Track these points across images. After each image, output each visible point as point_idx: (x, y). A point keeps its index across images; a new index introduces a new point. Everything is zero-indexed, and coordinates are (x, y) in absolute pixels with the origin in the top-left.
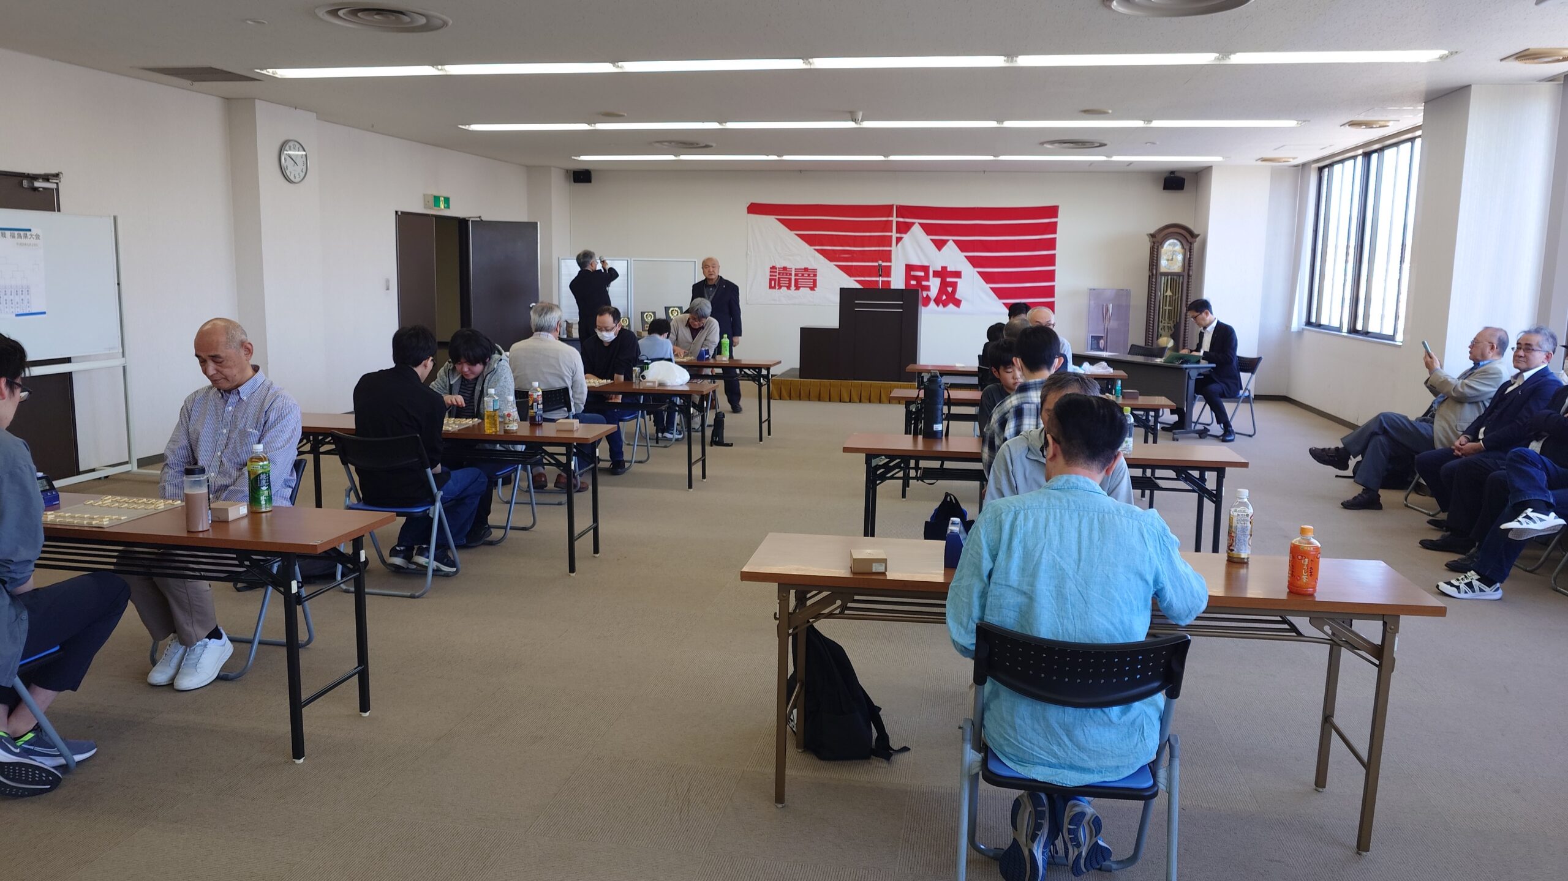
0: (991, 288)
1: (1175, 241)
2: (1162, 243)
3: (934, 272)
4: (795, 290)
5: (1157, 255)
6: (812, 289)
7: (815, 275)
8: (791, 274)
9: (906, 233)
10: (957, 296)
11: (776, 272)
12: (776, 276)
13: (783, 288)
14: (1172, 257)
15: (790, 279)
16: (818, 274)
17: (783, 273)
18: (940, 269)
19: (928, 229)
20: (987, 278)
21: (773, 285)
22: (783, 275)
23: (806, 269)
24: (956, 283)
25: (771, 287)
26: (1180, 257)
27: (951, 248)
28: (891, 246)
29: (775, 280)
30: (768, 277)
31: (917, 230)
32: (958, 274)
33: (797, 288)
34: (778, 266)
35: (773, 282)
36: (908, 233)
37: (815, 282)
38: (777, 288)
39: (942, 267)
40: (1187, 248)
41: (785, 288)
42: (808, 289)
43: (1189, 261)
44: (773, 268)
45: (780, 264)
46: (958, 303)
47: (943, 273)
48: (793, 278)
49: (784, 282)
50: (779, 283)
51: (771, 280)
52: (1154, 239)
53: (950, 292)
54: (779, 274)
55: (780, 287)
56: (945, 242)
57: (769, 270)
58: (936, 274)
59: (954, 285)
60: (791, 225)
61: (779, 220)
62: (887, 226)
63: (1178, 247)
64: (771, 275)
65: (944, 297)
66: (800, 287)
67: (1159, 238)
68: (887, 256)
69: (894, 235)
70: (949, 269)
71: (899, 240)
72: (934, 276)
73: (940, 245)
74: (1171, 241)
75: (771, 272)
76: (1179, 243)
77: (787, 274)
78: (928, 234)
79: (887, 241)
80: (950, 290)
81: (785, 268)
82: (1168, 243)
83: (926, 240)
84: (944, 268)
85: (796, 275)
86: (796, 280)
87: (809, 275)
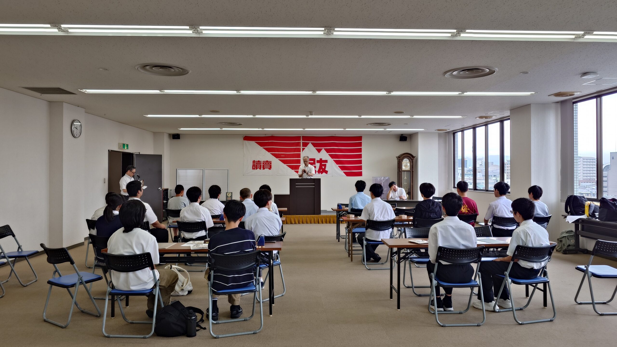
0: (339, 166)
1: (407, 159)
2: (402, 160)
3: (317, 161)
4: (263, 169)
5: (401, 164)
6: (270, 169)
7: (271, 164)
8: (261, 163)
9: (306, 147)
10: (326, 169)
11: (255, 163)
12: (255, 164)
13: (258, 169)
14: (406, 165)
15: (261, 165)
16: (272, 163)
17: (258, 163)
18: (319, 160)
19: (315, 145)
20: (337, 162)
21: (254, 168)
22: (258, 164)
23: (267, 161)
24: (326, 164)
25: (253, 169)
26: (409, 164)
27: (323, 152)
28: (300, 152)
29: (255, 166)
30: (252, 165)
31: (310, 146)
32: (326, 161)
33: (264, 169)
34: (255, 160)
35: (254, 167)
36: (307, 147)
38: (256, 169)
39: (320, 159)
40: (411, 161)
41: (259, 169)
42: (268, 169)
43: (412, 166)
44: (254, 161)
45: (257, 160)
46: (326, 172)
47: (321, 161)
48: (262, 164)
49: (258, 166)
50: (256, 167)
51: (253, 166)
52: (399, 159)
53: (323, 168)
54: (256, 163)
55: (257, 169)
56: (321, 150)
57: (252, 162)
58: (318, 162)
59: (325, 166)
60: (261, 145)
61: (256, 142)
62: (298, 144)
63: (408, 161)
64: (253, 164)
65: (321, 170)
66: (265, 168)
67: (401, 158)
68: (299, 156)
69: (302, 147)
70: (322, 160)
71: (303, 149)
72: (317, 163)
73: (319, 151)
74: (406, 159)
75: (253, 163)
76: (408, 160)
77: (259, 163)
78: (315, 147)
79: (299, 150)
80: (323, 167)
81: (259, 161)
82: (404, 160)
83: (314, 149)
84: (321, 159)
85: (263, 163)
86: (263, 166)
87: (268, 164)
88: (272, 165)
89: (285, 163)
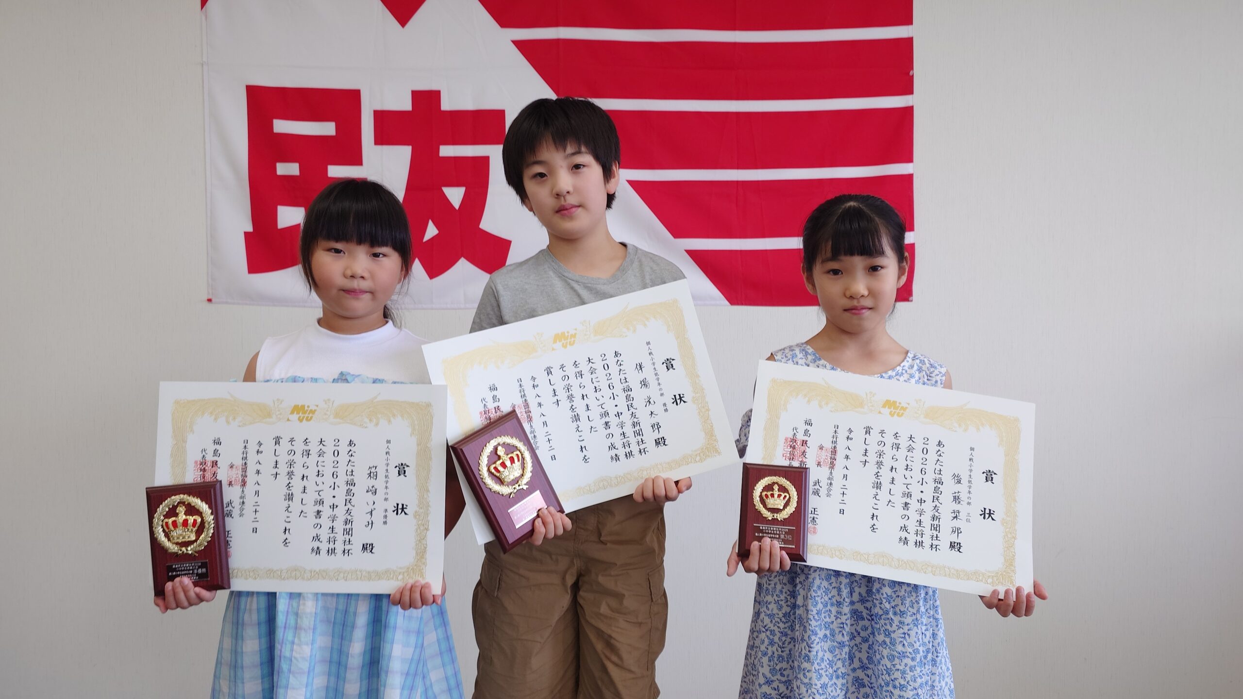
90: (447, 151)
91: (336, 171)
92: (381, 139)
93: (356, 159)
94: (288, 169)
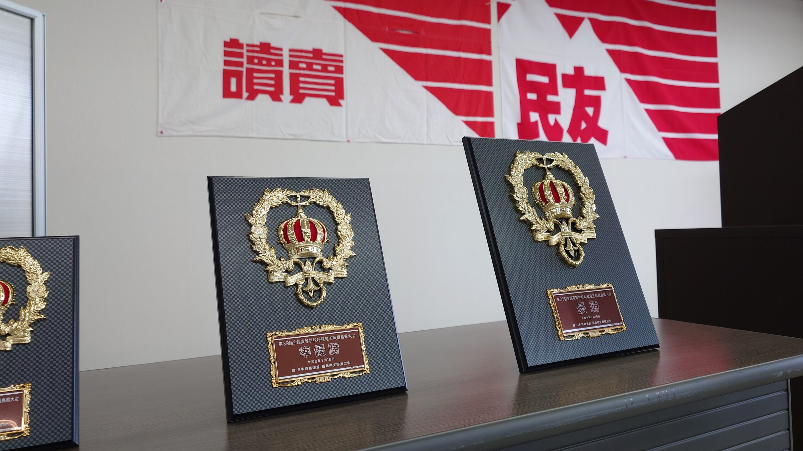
0: (646, 110)
3: (563, 76)
4: (293, 101)
6: (333, 101)
7: (339, 70)
8: (280, 63)
11: (241, 55)
12: (241, 64)
13: (260, 95)
15: (279, 76)
16: (346, 68)
17: (260, 59)
18: (572, 71)
21: (233, 88)
22: (260, 64)
23: (317, 53)
24: (599, 97)
25: (227, 93)
27: (587, 35)
28: (490, 22)
29: (238, 75)
30: (221, 67)
32: (600, 83)
33: (298, 98)
34: (243, 40)
35: (233, 81)
37: (339, 85)
38: (245, 95)
39: (575, 68)
41: (266, 96)
42: (324, 101)
44: (232, 44)
45: (249, 38)
46: (602, 136)
47: (578, 80)
48: (286, 71)
49: (262, 80)
50: (250, 83)
51: (227, 75)
53: (591, 114)
54: (250, 60)
55: (249, 95)
56: (577, 23)
57: (221, 49)
58: (568, 81)
59: (596, 102)
64: (226, 63)
65: (582, 127)
66: (305, 95)
68: (484, 42)
70: (586, 73)
71: (502, 9)
73: (569, 26)
75: (226, 54)
77: (269, 61)
78: (550, 3)
79: (482, 11)
80: (590, 110)
81: (265, 47)
83: (547, 16)
84: (579, 70)
85: (293, 65)
86: (294, 79)
87: (324, 68)
88: (348, 77)
89: (417, 76)
90: (588, 92)
91: (551, 98)
92: (565, 85)
93: (556, 93)
94: (532, 96)
